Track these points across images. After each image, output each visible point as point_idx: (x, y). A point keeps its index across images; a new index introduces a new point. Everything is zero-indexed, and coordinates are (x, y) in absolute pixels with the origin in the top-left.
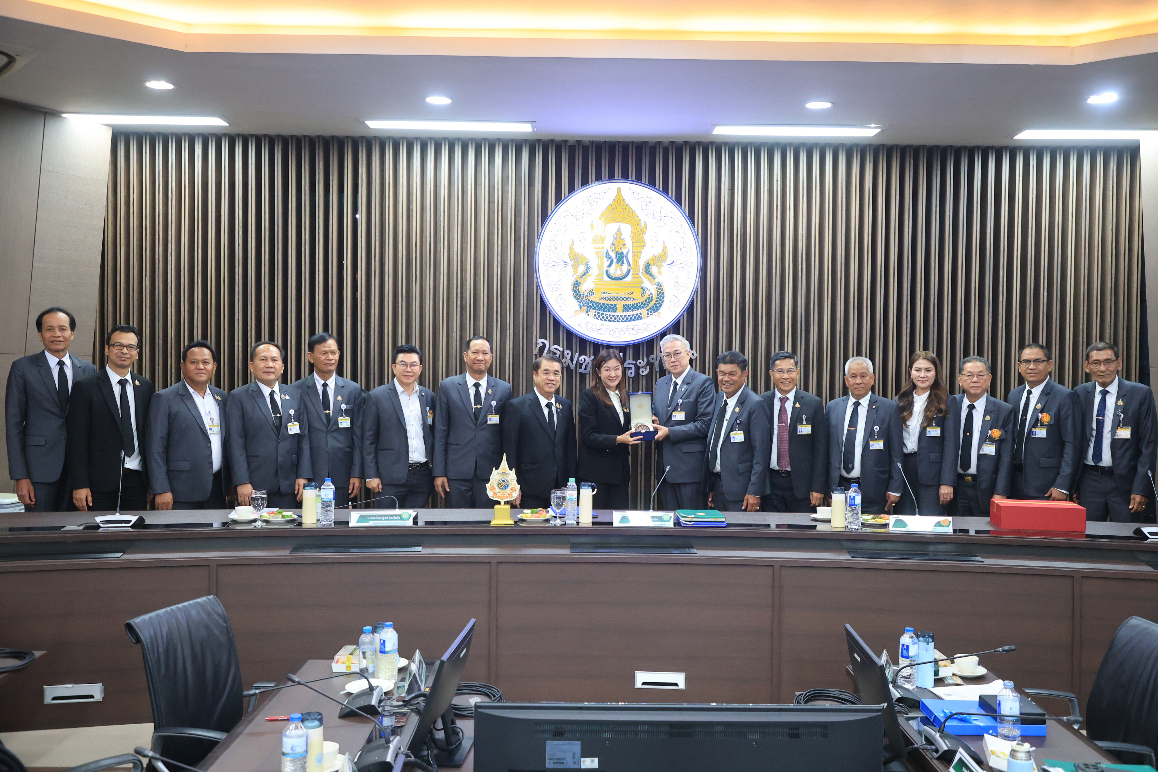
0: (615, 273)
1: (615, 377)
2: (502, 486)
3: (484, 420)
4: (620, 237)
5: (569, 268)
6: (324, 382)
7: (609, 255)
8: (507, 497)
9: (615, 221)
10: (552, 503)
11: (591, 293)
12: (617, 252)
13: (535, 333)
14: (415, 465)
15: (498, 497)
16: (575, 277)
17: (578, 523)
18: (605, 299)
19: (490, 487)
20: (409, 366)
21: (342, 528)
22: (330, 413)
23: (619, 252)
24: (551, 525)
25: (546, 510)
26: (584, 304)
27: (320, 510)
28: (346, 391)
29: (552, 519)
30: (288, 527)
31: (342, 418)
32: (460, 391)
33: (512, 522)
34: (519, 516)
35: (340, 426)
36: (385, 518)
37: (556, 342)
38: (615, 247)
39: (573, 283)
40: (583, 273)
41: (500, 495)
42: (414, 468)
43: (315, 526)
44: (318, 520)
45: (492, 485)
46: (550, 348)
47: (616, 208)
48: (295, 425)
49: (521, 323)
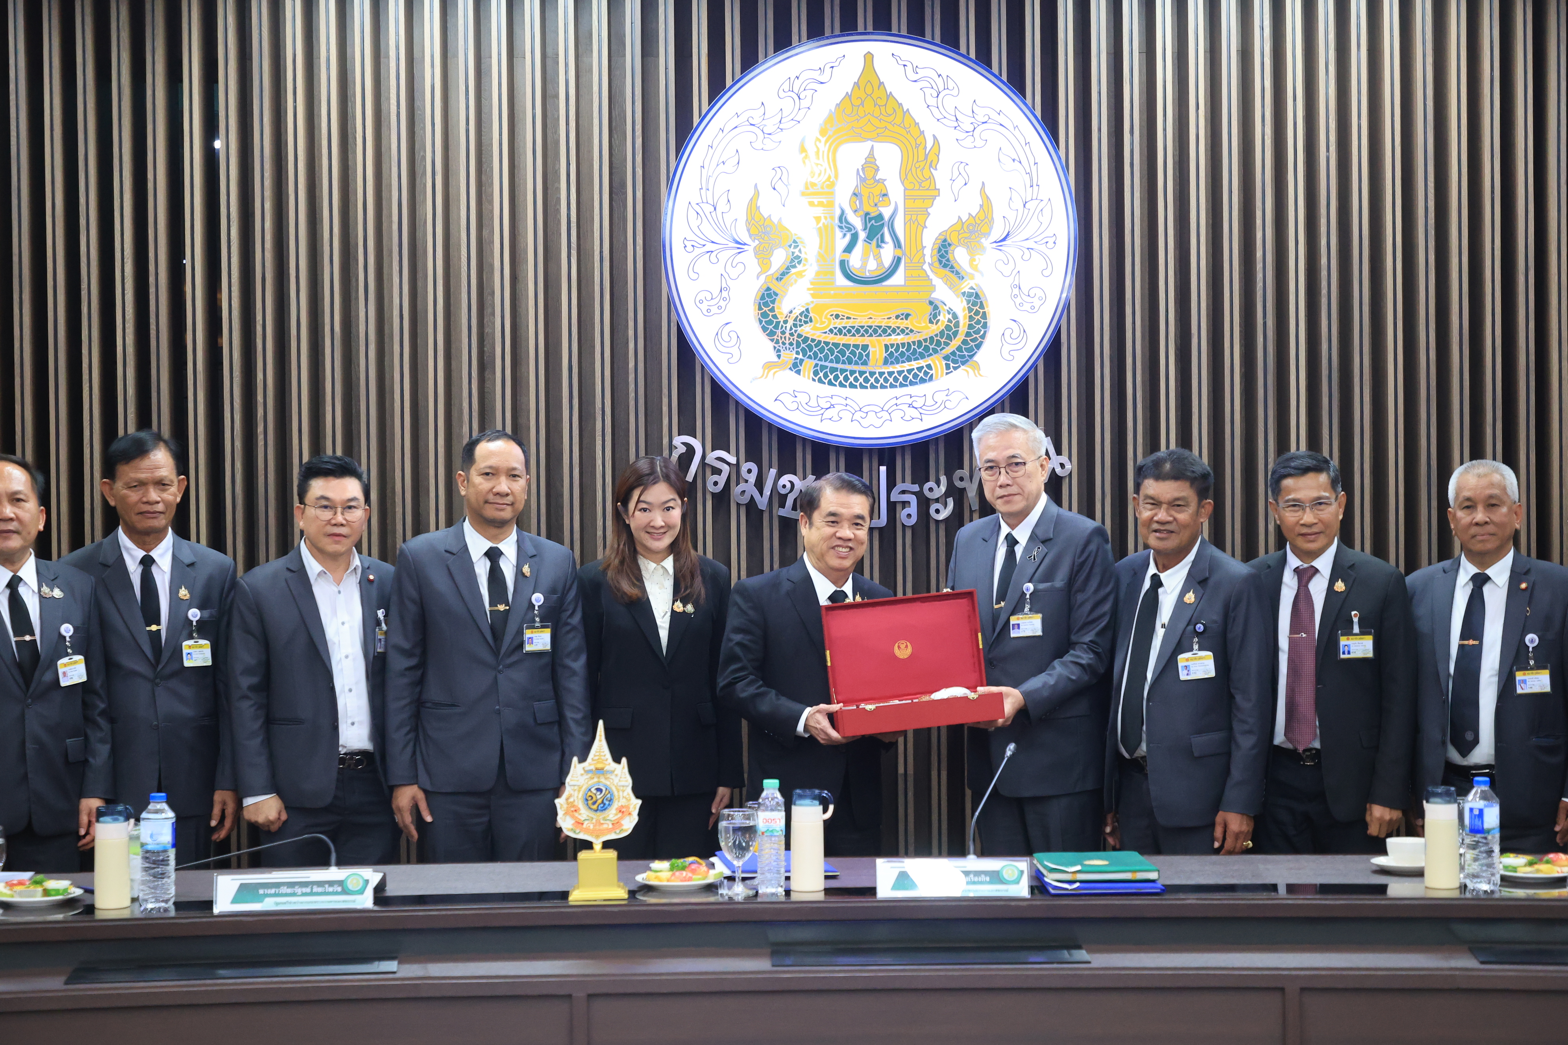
0: (864, 267)
1: (662, 527)
2: (594, 803)
3: (516, 643)
4: (874, 177)
5: (749, 257)
6: (144, 553)
7: (847, 222)
8: (609, 831)
9: (859, 137)
10: (722, 844)
11: (806, 317)
12: (867, 214)
13: (665, 422)
14: (351, 759)
15: (587, 831)
16: (763, 278)
17: (788, 892)
18: (840, 331)
19: (565, 806)
20: (339, 510)
21: (195, 918)
22: (159, 630)
23: (873, 215)
24: (721, 900)
25: (707, 861)
26: (787, 345)
27: (139, 875)
28: (201, 576)
29: (721, 883)
30: (60, 917)
31: (191, 642)
32: (452, 569)
33: (621, 893)
34: (641, 878)
35: (187, 663)
36: (305, 890)
37: (720, 442)
38: (861, 203)
39: (760, 294)
40: (783, 269)
41: (592, 827)
42: (349, 766)
43: (126, 914)
44: (134, 900)
45: (571, 800)
46: (704, 457)
47: (862, 104)
48: (76, 662)
49: (632, 395)
